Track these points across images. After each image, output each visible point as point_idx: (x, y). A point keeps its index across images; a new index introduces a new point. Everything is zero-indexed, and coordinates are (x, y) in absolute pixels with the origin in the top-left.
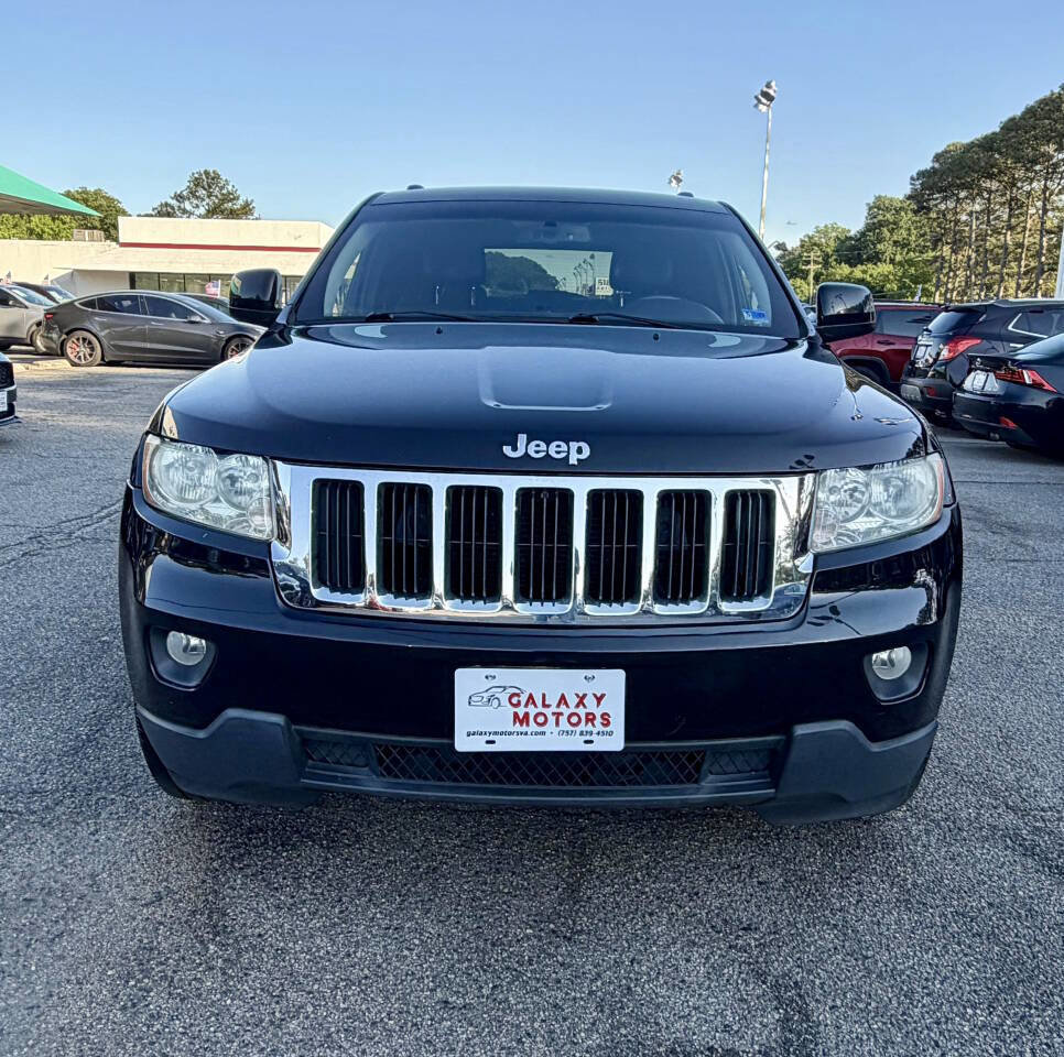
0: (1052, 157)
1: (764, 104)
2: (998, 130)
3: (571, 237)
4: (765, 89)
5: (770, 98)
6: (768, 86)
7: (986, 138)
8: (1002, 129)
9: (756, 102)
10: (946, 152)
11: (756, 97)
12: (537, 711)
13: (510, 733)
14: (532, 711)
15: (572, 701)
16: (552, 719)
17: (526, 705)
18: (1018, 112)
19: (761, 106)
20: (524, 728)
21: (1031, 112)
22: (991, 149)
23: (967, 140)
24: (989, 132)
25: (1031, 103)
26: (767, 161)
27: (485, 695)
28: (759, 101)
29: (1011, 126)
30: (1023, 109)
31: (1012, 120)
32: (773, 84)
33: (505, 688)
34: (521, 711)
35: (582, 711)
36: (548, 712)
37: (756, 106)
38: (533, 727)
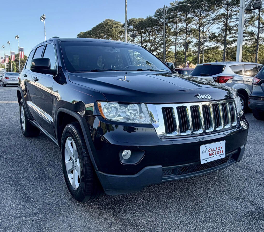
0: (103, 37)
1: (43, 20)
2: (91, 30)
3: (117, 51)
4: (43, 16)
5: (44, 19)
6: (43, 15)
7: (89, 31)
8: (92, 29)
9: (40, 19)
10: (80, 34)
11: (41, 18)
12: (213, 152)
13: (209, 158)
14: (212, 152)
15: (218, 148)
16: (215, 153)
17: (211, 151)
18: (95, 26)
19: (42, 20)
20: (211, 156)
21: (97, 26)
22: (90, 34)
23: (84, 32)
24: (89, 30)
25: (98, 24)
26: (45, 34)
27: (205, 151)
28: (41, 19)
29: (94, 29)
30: (96, 26)
31: (94, 28)
32: (45, 15)
33: (208, 148)
34: (210, 153)
35: (219, 151)
36: (214, 152)
37: (40, 20)
38: (212, 156)
